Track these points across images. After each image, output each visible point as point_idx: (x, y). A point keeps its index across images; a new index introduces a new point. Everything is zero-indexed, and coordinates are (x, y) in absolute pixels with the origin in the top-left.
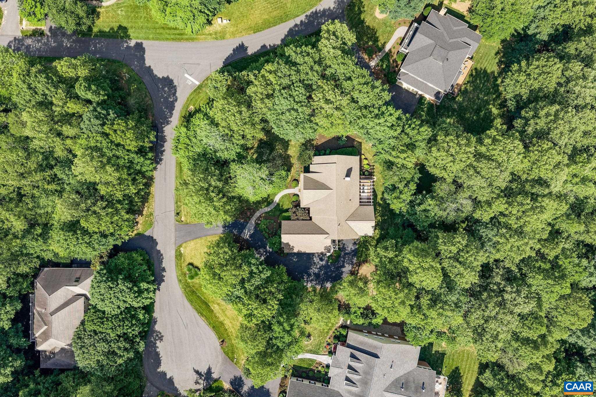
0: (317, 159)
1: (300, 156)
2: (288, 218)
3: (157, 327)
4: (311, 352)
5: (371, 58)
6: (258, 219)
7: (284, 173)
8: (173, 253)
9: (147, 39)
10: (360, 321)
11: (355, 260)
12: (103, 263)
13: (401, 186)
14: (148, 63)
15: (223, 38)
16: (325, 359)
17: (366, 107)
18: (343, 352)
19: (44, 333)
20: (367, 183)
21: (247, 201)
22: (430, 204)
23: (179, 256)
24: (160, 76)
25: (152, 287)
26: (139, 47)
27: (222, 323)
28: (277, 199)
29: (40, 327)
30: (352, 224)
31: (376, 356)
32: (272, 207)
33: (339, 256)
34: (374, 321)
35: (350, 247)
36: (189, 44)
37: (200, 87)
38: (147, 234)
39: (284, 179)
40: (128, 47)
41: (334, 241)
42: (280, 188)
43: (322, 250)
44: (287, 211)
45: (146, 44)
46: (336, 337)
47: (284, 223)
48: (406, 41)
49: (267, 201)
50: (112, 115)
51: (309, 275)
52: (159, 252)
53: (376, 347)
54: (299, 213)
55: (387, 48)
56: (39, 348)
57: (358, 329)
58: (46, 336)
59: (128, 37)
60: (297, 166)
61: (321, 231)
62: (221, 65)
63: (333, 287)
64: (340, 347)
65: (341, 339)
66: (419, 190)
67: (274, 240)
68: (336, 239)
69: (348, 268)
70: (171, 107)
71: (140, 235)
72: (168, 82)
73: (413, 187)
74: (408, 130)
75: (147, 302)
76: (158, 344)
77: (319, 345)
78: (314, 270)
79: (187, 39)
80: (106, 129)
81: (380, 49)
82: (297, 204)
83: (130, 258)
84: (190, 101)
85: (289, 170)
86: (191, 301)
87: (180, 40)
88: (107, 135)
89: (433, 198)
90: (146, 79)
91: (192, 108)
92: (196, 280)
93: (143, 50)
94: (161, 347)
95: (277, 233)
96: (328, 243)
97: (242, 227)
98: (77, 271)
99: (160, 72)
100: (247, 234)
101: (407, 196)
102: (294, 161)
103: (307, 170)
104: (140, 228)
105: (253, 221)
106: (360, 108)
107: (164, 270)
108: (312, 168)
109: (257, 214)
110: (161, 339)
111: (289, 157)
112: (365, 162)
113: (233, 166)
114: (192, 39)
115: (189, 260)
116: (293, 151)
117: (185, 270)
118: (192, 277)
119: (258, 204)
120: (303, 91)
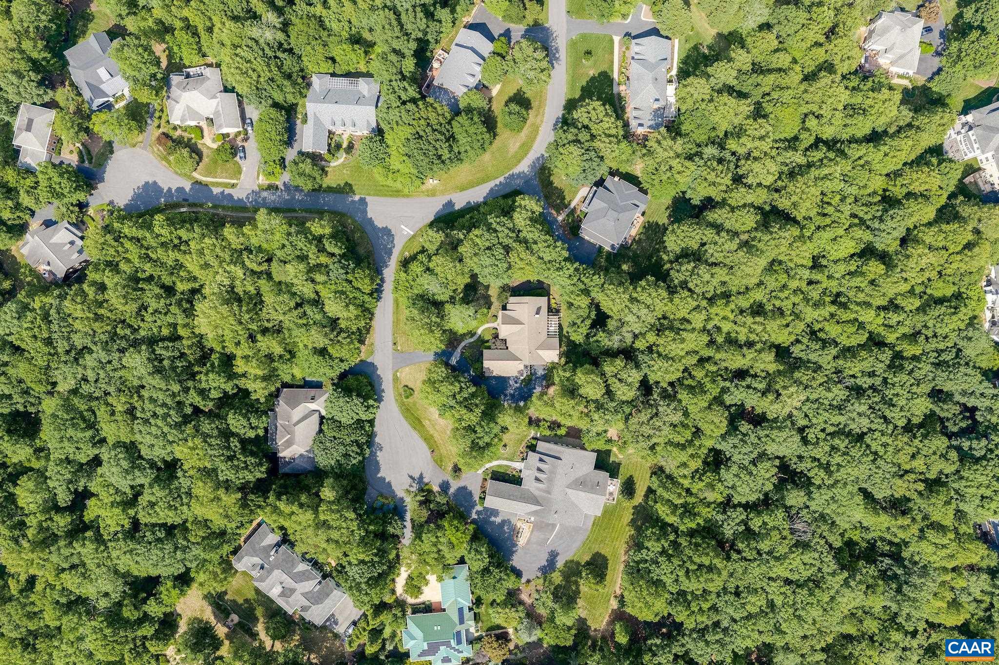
0: (512, 299)
1: (499, 296)
2: (489, 348)
3: (377, 440)
4: (507, 459)
5: (559, 213)
6: (464, 348)
7: (485, 311)
8: (391, 377)
9: (369, 195)
10: (548, 433)
11: (544, 383)
12: (333, 384)
13: (579, 322)
14: (369, 215)
15: (433, 195)
16: (518, 465)
17: (550, 262)
18: (533, 457)
19: (287, 441)
20: (554, 320)
21: (455, 333)
22: (601, 336)
23: (396, 379)
24: (380, 226)
25: (376, 404)
26: (363, 201)
27: (432, 436)
28: (479, 332)
29: (283, 437)
30: (541, 352)
31: (559, 458)
32: (475, 338)
33: (530, 380)
34: (559, 432)
35: (540, 372)
36: (405, 200)
37: (414, 237)
38: (369, 360)
39: (485, 315)
40: (353, 201)
41: (526, 367)
42: (483, 323)
43: (515, 374)
44: (488, 341)
45: (369, 199)
46: (527, 447)
47: (485, 351)
48: (587, 202)
49: (472, 334)
50: (352, 266)
51: (506, 395)
52: (379, 376)
53: (559, 452)
54: (498, 343)
55: (572, 206)
56: (281, 455)
57: (546, 439)
58: (289, 444)
59: (353, 192)
60: (496, 304)
61: (516, 359)
62: (432, 218)
63: (525, 405)
64: (530, 453)
65: (532, 448)
66: (593, 326)
67: (477, 365)
68: (528, 364)
69: (538, 390)
70: (390, 253)
71: (362, 361)
72: (387, 232)
73: (588, 322)
74: (583, 279)
75: (371, 416)
76: (378, 453)
77: (514, 454)
78: (510, 391)
79: (403, 196)
80: (350, 277)
81: (566, 206)
82: (496, 336)
83: (358, 380)
84: (405, 248)
85: (489, 308)
86: (406, 417)
87: (397, 196)
88: (351, 282)
89: (604, 331)
90: (368, 229)
91: (407, 254)
92: (410, 400)
93: (366, 204)
94: (381, 456)
95: (479, 358)
96: (522, 367)
97: (451, 355)
98: (312, 392)
99: (379, 223)
100: (454, 361)
101: (584, 330)
102: (493, 299)
103: (504, 308)
104: (363, 356)
105: (459, 350)
106: (545, 263)
107: (383, 391)
108: (509, 307)
109: (463, 344)
110: (381, 449)
111: (489, 296)
112: (553, 301)
113: (447, 306)
114: (408, 196)
115: (404, 383)
116: (493, 292)
117: (401, 391)
118: (407, 397)
119: (464, 336)
120: (502, 251)
